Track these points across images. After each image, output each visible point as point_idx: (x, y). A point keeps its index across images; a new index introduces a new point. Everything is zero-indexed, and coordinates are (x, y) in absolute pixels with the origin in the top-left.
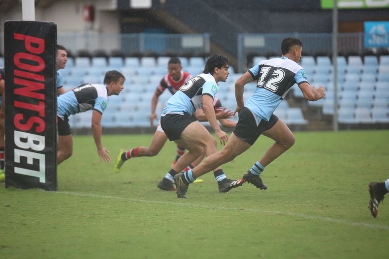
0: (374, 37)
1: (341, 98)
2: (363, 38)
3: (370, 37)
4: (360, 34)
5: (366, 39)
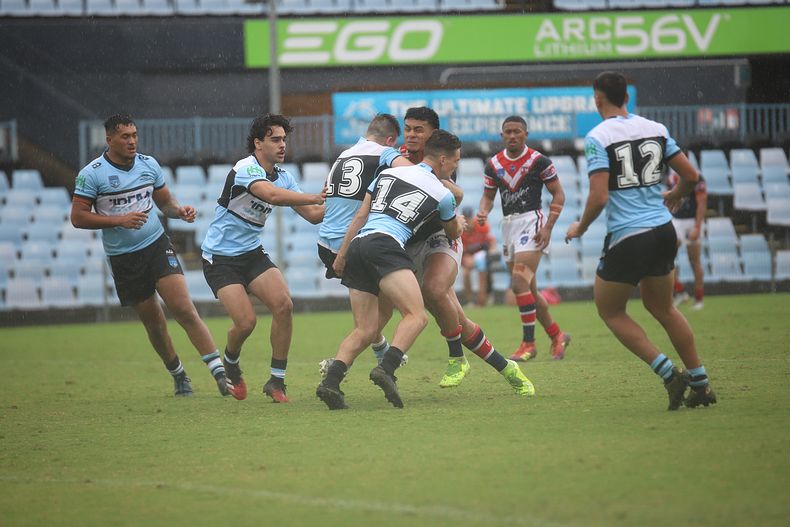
0: (354, 123)
1: (290, 247)
2: (331, 126)
3: (346, 123)
4: (325, 118)
5: (336, 128)
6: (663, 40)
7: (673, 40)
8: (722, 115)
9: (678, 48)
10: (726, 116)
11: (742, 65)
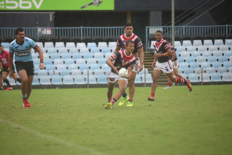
6: (23, 5)
7: (27, 5)
8: (45, 30)
9: (29, 8)
10: (46, 30)
11: (53, 14)
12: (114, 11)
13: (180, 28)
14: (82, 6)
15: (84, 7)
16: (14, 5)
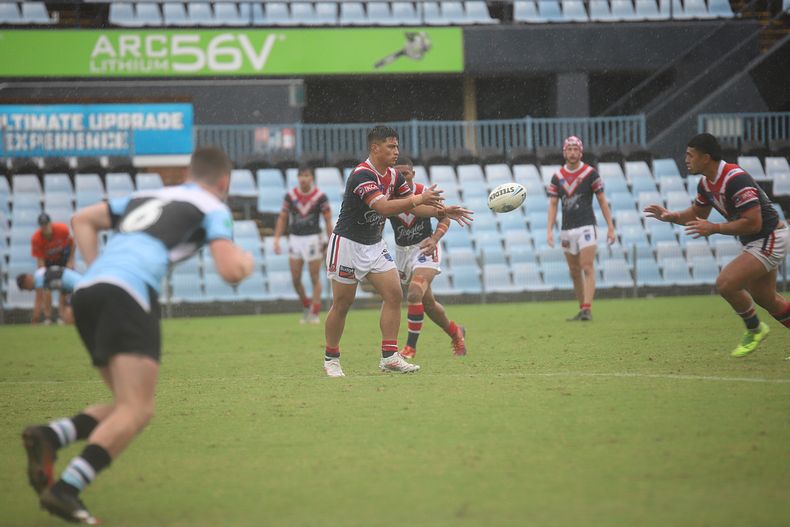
6: (220, 59)
7: (229, 59)
8: (278, 135)
9: (234, 67)
10: (282, 135)
11: (297, 85)
12: (464, 73)
13: (631, 123)
14: (378, 59)
15: (381, 64)
16: (192, 59)
